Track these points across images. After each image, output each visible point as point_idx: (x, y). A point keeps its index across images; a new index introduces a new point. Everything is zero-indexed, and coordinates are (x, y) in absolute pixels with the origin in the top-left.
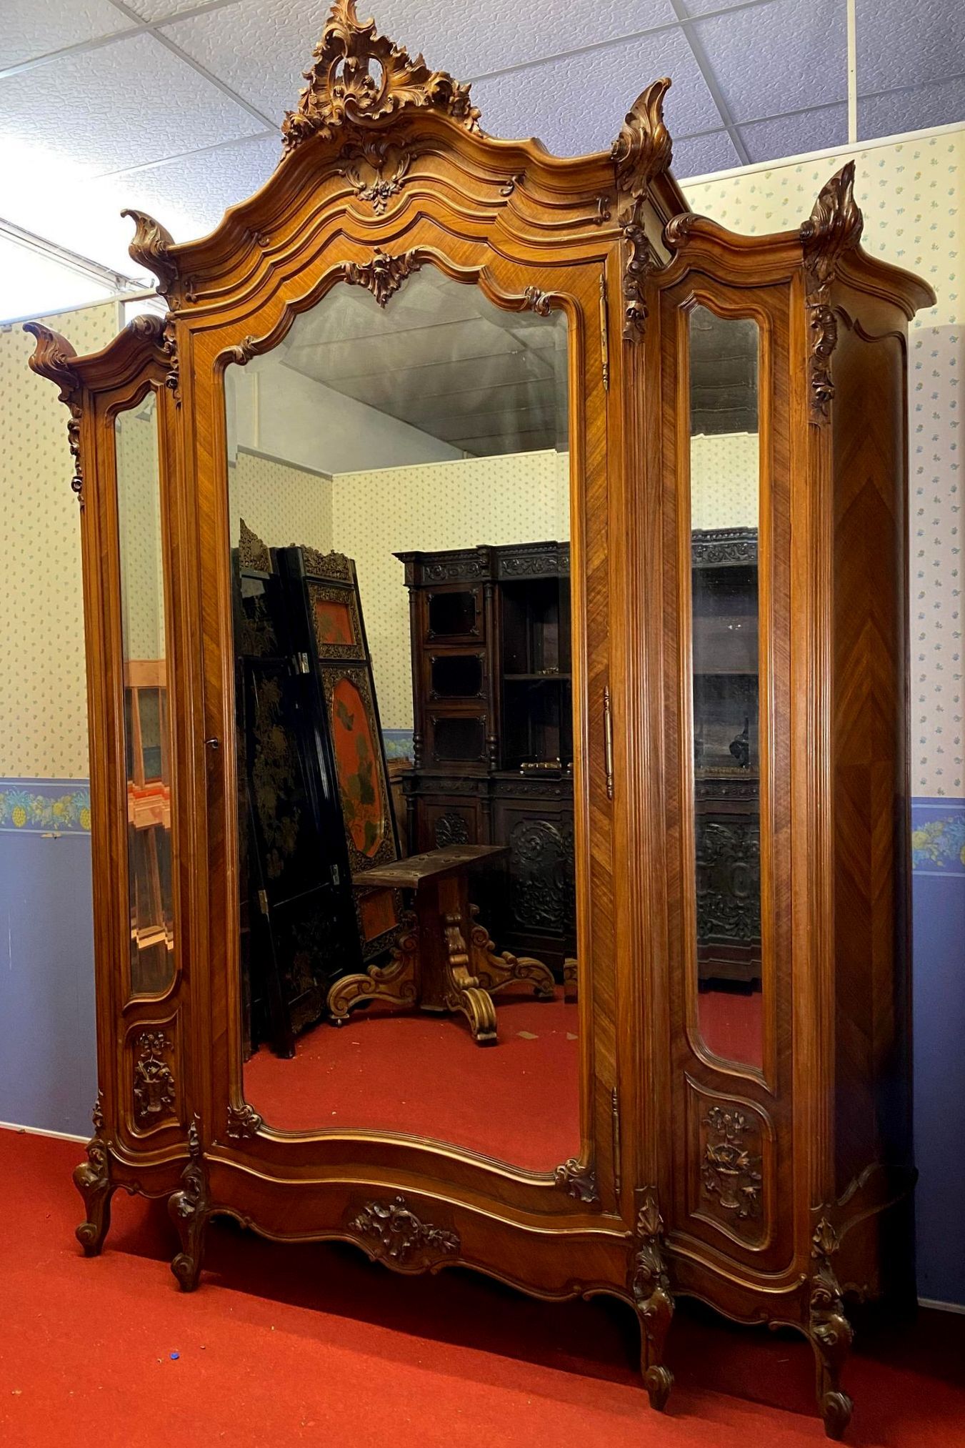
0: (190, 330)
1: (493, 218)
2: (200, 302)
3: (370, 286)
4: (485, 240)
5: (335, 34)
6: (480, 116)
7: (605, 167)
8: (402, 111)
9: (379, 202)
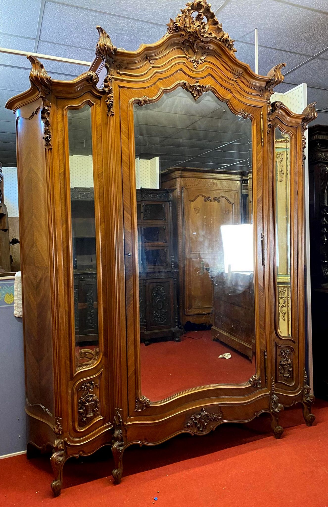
0: (119, 86)
1: (233, 84)
2: (123, 76)
3: (193, 93)
4: (229, 90)
6: (236, 51)
7: (266, 81)
8: (211, 38)
9: (196, 65)
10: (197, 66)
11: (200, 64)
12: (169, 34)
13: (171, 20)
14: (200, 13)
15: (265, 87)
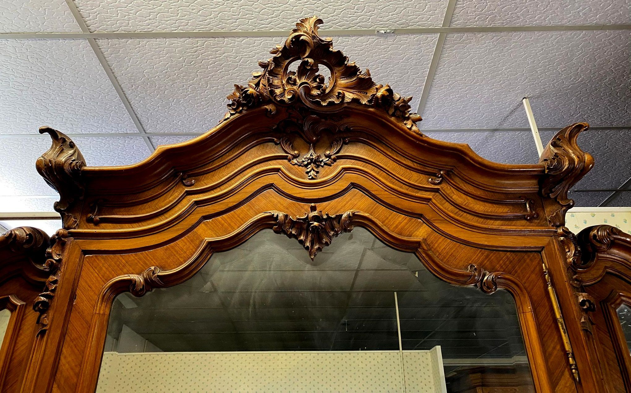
0: (83, 251)
1: (429, 200)
2: (103, 225)
3: (302, 238)
4: (420, 216)
5: (302, 38)
6: (420, 120)
7: (533, 177)
8: (346, 105)
9: (313, 169)
10: (317, 172)
11: (325, 166)
12: (232, 114)
13: (237, 87)
14: (304, 58)
15: (539, 192)
